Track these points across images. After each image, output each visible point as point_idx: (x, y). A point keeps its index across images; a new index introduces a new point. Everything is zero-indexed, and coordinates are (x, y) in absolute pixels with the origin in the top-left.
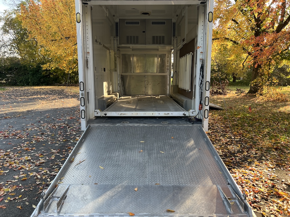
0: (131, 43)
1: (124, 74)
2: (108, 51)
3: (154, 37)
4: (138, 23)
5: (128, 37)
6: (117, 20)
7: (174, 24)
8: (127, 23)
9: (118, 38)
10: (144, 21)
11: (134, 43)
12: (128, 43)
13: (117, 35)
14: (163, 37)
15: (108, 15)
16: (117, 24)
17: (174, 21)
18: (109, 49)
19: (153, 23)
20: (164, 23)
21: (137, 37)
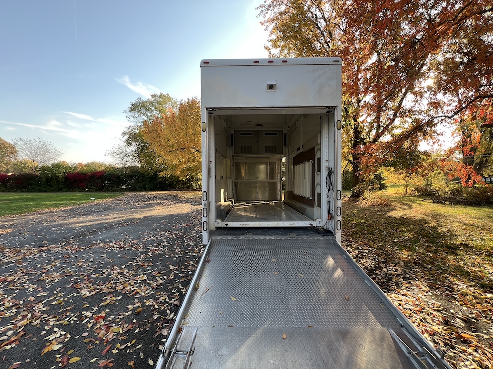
0: (245, 152)
1: (236, 181)
2: (225, 159)
3: (266, 146)
4: (251, 134)
5: (242, 147)
6: (232, 132)
7: (285, 135)
8: (242, 134)
9: (233, 147)
10: (257, 132)
11: (248, 152)
12: (242, 152)
13: (232, 145)
14: (275, 146)
15: (225, 127)
16: (232, 135)
17: (285, 132)
18: (226, 158)
19: (266, 134)
20: (276, 134)
21: (251, 147)
